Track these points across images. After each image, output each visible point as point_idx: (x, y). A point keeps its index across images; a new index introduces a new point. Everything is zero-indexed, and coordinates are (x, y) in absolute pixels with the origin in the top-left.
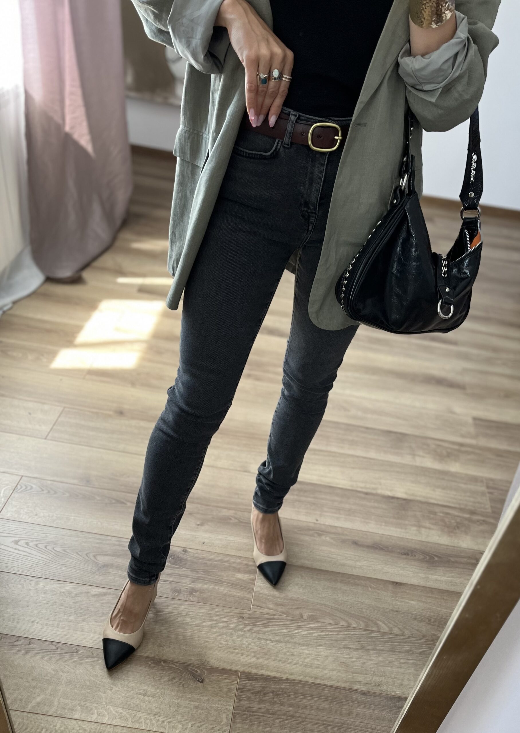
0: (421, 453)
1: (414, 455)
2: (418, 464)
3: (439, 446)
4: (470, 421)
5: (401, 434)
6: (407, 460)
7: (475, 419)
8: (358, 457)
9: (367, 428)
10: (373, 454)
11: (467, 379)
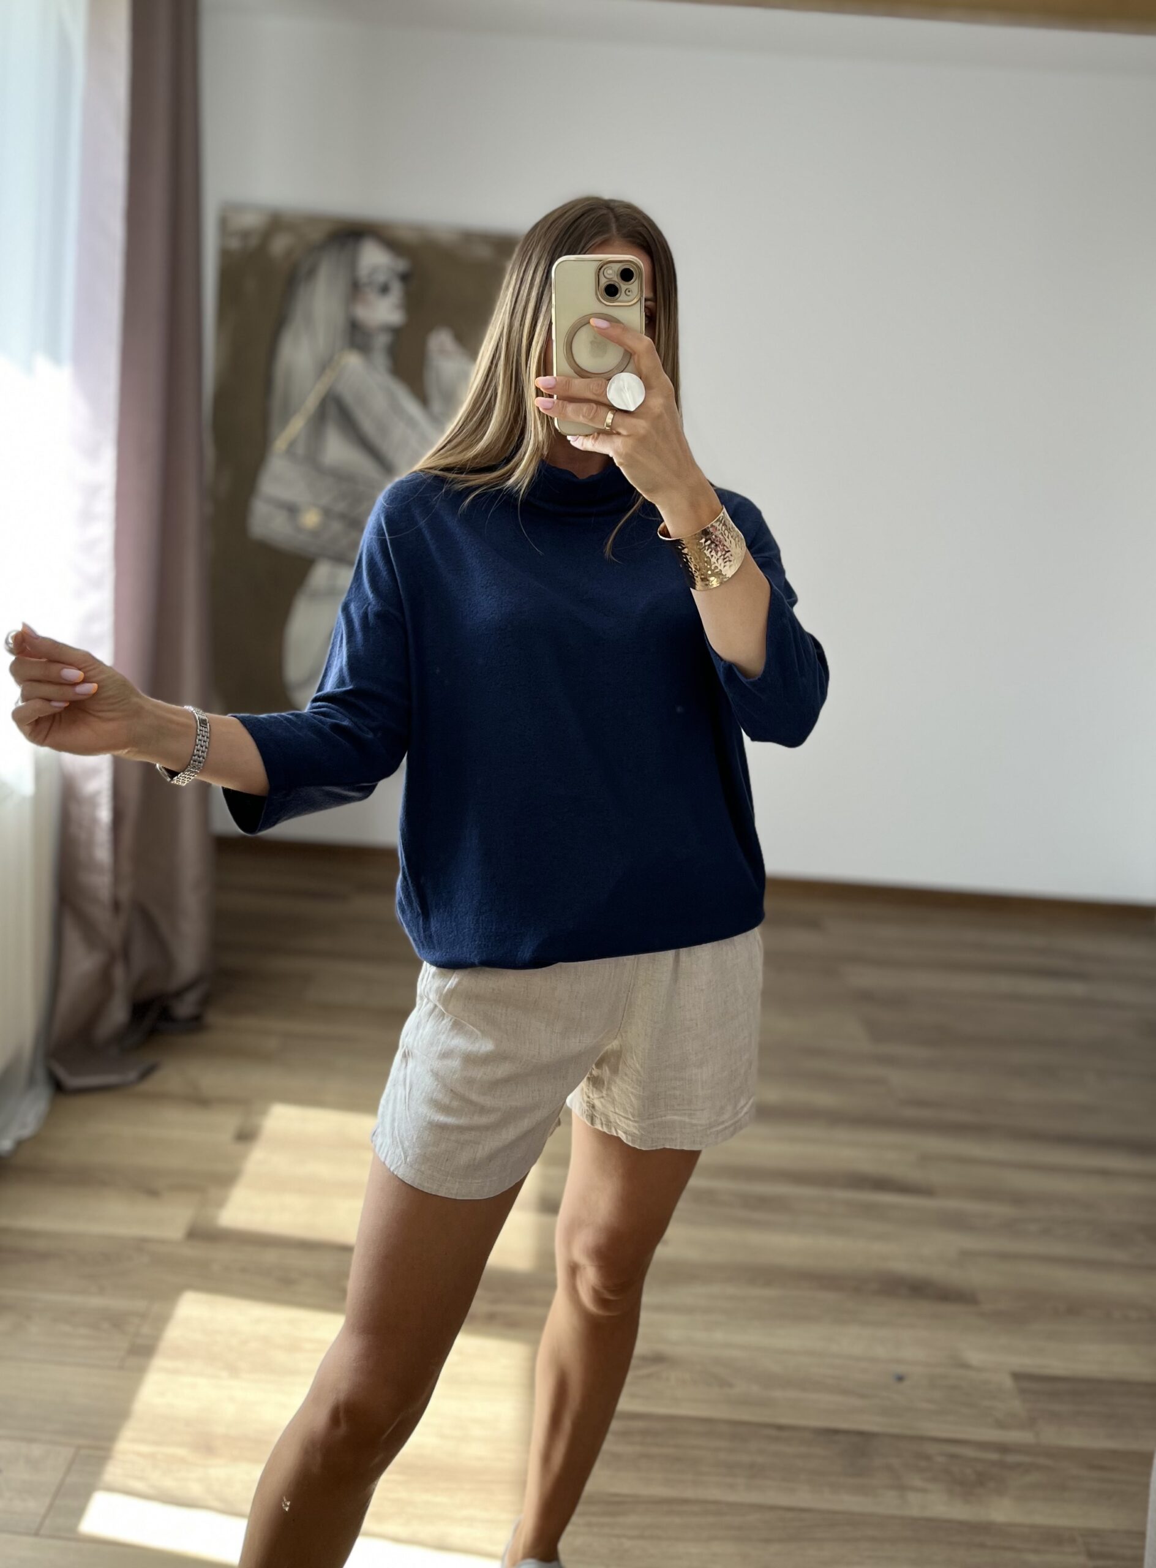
0: (917, 1482)
1: (902, 1488)
2: (915, 1512)
3: (953, 1456)
4: (1008, 1383)
5: (861, 1434)
6: (887, 1503)
7: (1017, 1376)
8: (772, 1508)
9: (780, 1428)
10: (804, 1497)
11: (975, 1277)
